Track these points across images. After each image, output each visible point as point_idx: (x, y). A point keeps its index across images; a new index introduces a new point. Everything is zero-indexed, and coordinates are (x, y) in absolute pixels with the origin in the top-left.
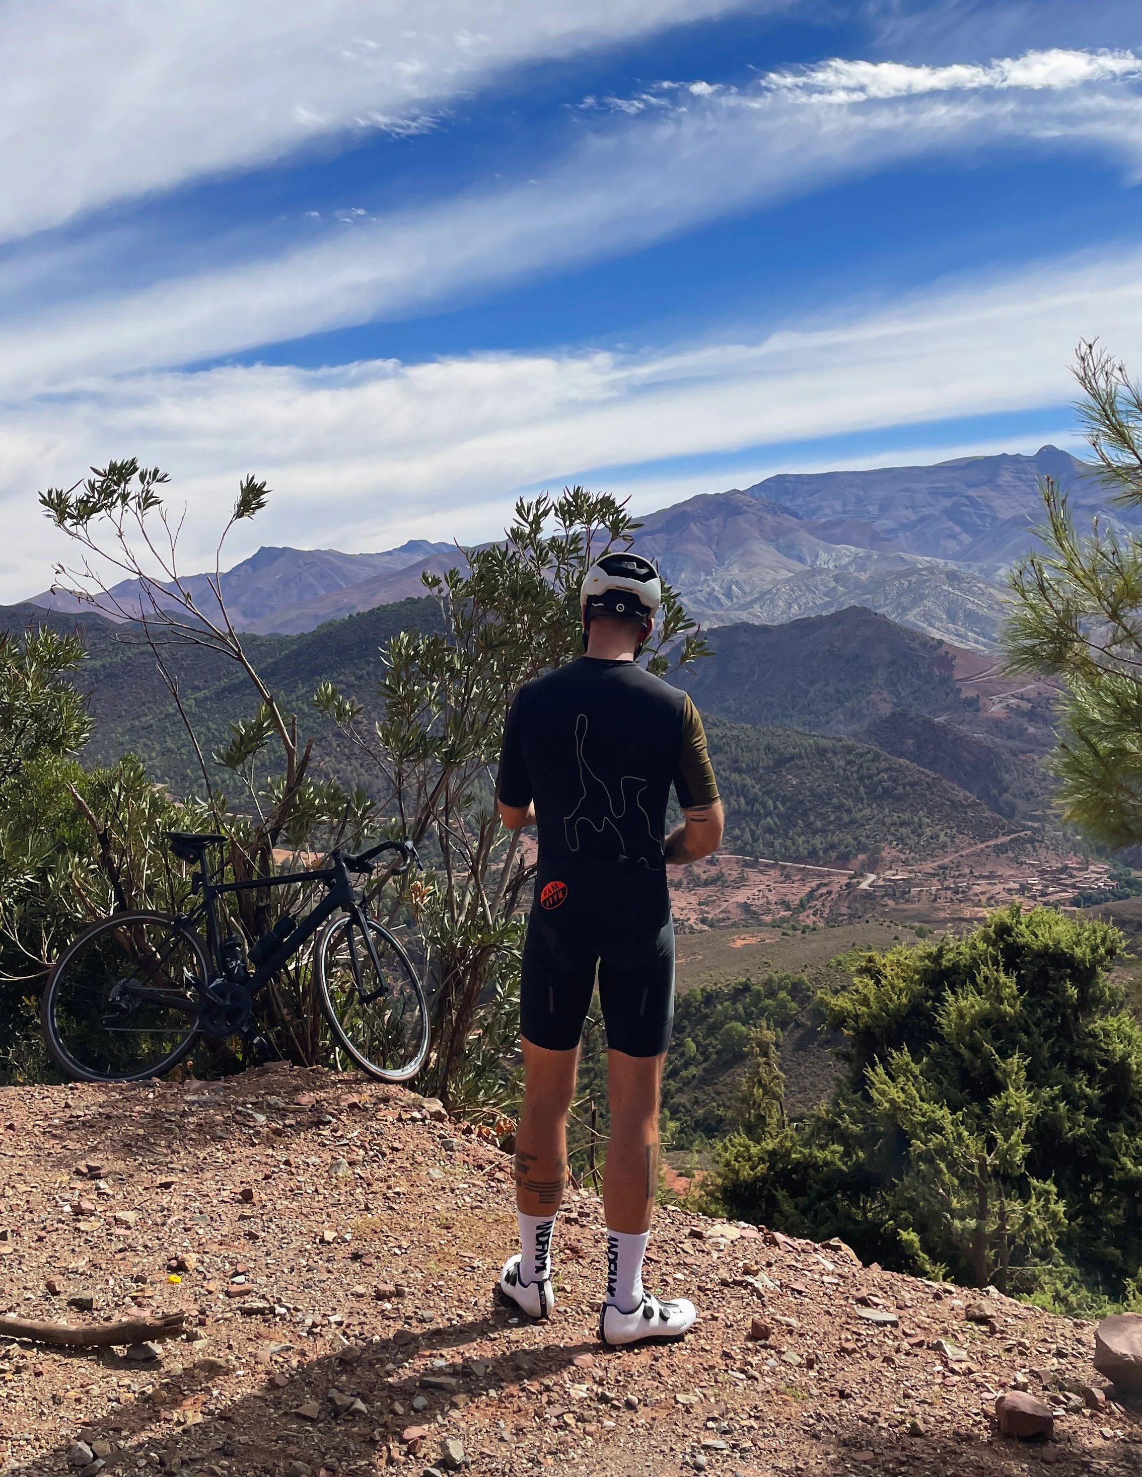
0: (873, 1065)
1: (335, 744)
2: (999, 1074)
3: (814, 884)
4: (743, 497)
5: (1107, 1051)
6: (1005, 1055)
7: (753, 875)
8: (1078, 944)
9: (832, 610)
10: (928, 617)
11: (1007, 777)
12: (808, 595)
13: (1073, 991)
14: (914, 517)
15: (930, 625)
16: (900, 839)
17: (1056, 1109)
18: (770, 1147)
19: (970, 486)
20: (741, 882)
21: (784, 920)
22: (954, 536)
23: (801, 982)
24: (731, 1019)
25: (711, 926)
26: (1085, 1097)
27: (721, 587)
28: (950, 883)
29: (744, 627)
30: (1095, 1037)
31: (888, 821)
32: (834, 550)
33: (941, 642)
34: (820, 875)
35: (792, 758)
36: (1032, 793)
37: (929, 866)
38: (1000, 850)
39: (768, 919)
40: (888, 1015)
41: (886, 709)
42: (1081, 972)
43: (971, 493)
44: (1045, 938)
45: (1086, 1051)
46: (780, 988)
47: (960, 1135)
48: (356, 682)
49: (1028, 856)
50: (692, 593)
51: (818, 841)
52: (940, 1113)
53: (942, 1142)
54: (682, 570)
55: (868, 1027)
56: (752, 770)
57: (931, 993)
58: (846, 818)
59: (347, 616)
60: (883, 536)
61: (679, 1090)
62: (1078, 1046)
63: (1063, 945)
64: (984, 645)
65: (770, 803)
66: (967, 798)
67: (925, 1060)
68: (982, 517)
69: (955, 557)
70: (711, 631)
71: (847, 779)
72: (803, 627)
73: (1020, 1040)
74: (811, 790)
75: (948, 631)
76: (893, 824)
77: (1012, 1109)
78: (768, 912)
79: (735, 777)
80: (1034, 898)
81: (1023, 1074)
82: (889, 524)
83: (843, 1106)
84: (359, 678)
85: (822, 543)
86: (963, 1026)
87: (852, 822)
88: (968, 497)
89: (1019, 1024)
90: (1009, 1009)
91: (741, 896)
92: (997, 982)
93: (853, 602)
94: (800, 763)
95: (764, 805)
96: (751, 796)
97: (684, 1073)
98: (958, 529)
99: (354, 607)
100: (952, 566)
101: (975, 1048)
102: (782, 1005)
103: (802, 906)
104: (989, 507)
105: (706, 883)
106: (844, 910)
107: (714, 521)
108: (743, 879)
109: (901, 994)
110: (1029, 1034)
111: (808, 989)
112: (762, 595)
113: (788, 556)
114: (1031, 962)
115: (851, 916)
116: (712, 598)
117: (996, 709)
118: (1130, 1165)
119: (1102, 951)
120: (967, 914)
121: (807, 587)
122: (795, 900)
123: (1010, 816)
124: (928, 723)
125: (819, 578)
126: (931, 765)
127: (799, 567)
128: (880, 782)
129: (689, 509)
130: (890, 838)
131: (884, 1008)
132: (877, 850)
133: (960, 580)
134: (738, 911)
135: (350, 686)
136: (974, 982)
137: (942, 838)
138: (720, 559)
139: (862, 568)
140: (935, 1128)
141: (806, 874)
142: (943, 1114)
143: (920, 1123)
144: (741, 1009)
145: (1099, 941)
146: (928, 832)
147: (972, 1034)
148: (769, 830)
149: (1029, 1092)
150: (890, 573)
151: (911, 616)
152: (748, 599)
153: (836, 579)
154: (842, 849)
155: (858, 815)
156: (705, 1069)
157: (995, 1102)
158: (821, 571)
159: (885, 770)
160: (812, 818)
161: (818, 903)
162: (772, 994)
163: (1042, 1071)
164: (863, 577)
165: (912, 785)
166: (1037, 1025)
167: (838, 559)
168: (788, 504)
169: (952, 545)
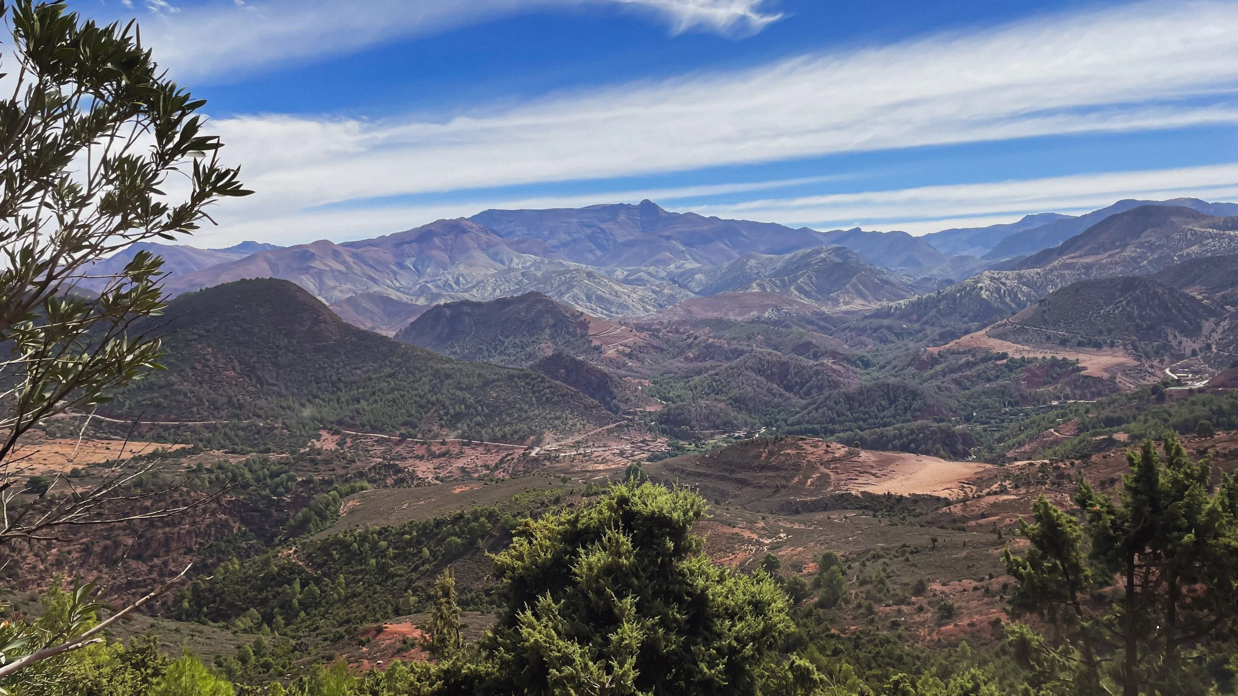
0: (523, 610)
1: (191, 374)
2: (616, 611)
3: (504, 455)
4: (468, 222)
5: (692, 585)
6: (621, 596)
7: (467, 450)
8: (674, 509)
9: (520, 293)
10: (576, 298)
11: (615, 390)
12: (507, 284)
13: (671, 545)
14: (569, 239)
15: (577, 303)
16: (555, 427)
17: (656, 632)
18: (446, 667)
19: (602, 222)
20: (460, 454)
21: (487, 475)
22: (591, 251)
23: (494, 511)
24: (451, 535)
25: (441, 481)
26: (676, 620)
27: (453, 278)
28: (581, 451)
29: (466, 303)
30: (684, 575)
31: (548, 416)
32: (522, 257)
33: (582, 313)
34: (507, 449)
35: (494, 381)
36: (628, 399)
37: (570, 441)
38: (610, 431)
39: (476, 475)
40: (537, 567)
41: (549, 353)
42: (676, 529)
43: (602, 226)
44: (652, 506)
45: (677, 586)
46: (481, 516)
47: (586, 665)
48: (205, 334)
49: (625, 434)
50: (435, 281)
51: (507, 429)
52: (571, 649)
53: (572, 672)
54: (428, 266)
55: (521, 577)
56: (469, 388)
57: (569, 549)
58: (524, 416)
59: (198, 290)
60: (551, 249)
61: (419, 578)
62: (671, 583)
63: (665, 511)
64: (606, 315)
65: (480, 408)
66: (593, 403)
67: (562, 601)
68: (608, 240)
69: (592, 264)
70: (446, 305)
71: (526, 393)
72: (502, 303)
73: (633, 583)
74: (504, 400)
75: (586, 307)
76: (551, 418)
77: (626, 642)
78: (477, 471)
79: (458, 393)
80: (627, 458)
81: (634, 609)
82: (555, 242)
83: (500, 640)
84: (207, 331)
85: (515, 253)
86: (591, 576)
87: (527, 418)
88: (600, 228)
89: (631, 570)
90: (625, 561)
91: (460, 463)
92: (617, 542)
93: (532, 289)
94: (498, 384)
95: (476, 409)
96: (468, 403)
97: (421, 568)
98: (594, 247)
99: (204, 284)
100: (590, 268)
101: (600, 592)
102: (482, 525)
103: (497, 467)
104: (612, 234)
105: (439, 456)
106: (521, 468)
107: (449, 237)
108: (462, 453)
109: (547, 552)
110: (638, 577)
111: (498, 515)
112: (478, 283)
113: (494, 260)
114: (641, 525)
115: (525, 472)
116: (446, 284)
117: (611, 352)
118: (706, 670)
119: (691, 514)
120: (590, 468)
121: (505, 278)
122: (492, 464)
123: (616, 412)
124: (573, 360)
125: (512, 274)
126: (573, 384)
127: (502, 267)
128: (544, 394)
129: (433, 228)
130: (549, 426)
131: (534, 562)
132: (542, 434)
133: (595, 278)
134: (458, 472)
135: (201, 336)
136: (600, 541)
137: (578, 425)
138: (453, 261)
139: (538, 269)
140: (568, 660)
141: (499, 449)
142: (574, 649)
143: (556, 657)
144: (458, 529)
145: (689, 506)
146: (570, 422)
147: (597, 582)
148: (478, 424)
149: (638, 623)
150: (554, 272)
151: (565, 298)
152: (470, 285)
153: (523, 275)
154: (521, 433)
155: (531, 414)
156: (435, 566)
157: (614, 637)
158: (514, 270)
159: (547, 388)
160: (504, 416)
161: (506, 465)
162: (476, 519)
163: (647, 604)
164: (539, 274)
165: (562, 396)
166: (644, 570)
167: (524, 263)
168: (495, 228)
169: (590, 256)
